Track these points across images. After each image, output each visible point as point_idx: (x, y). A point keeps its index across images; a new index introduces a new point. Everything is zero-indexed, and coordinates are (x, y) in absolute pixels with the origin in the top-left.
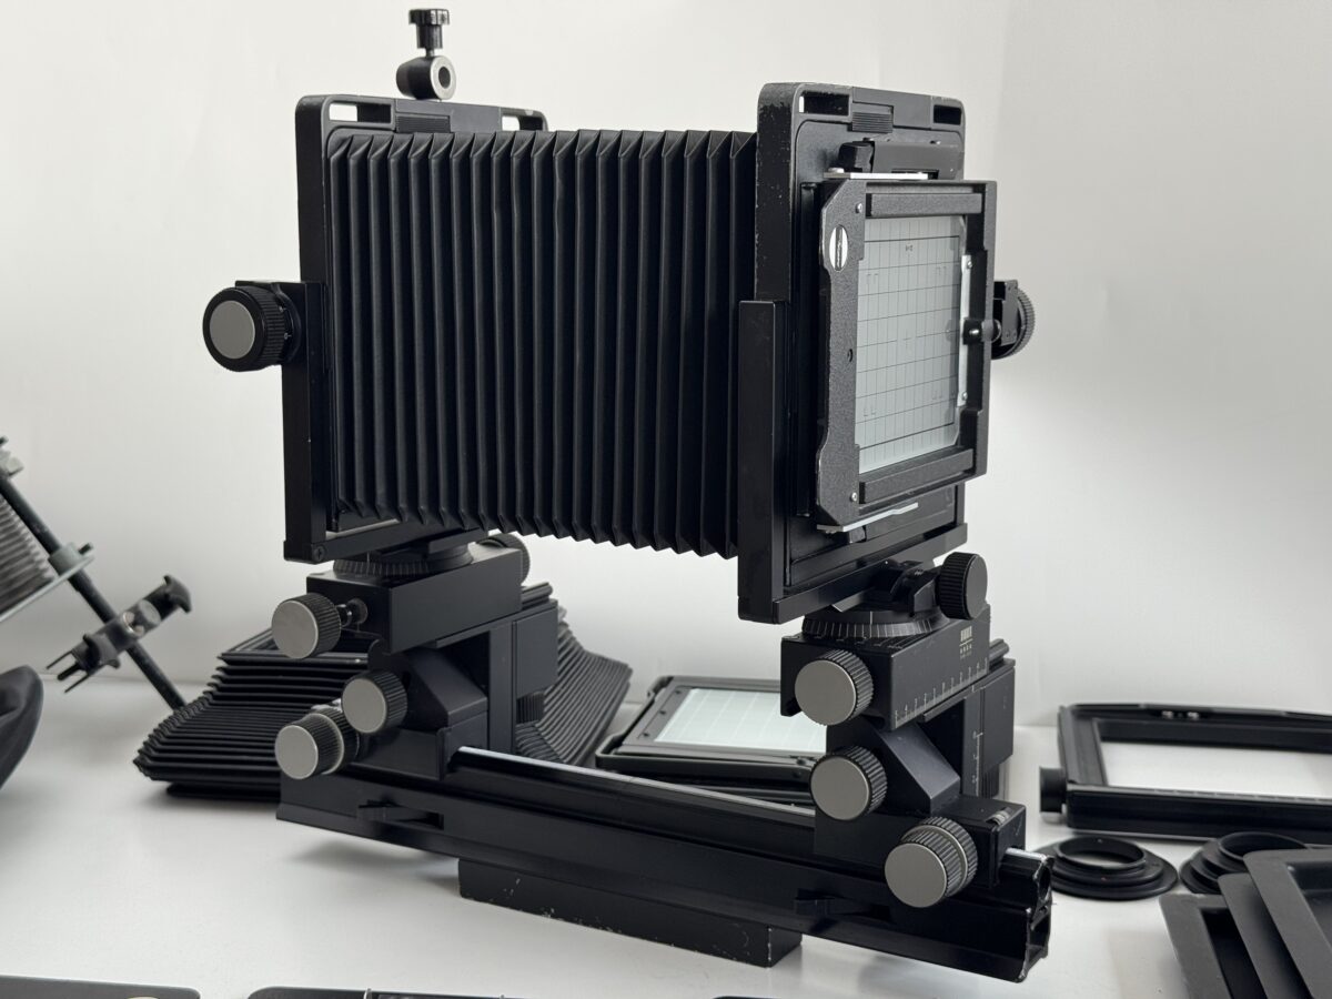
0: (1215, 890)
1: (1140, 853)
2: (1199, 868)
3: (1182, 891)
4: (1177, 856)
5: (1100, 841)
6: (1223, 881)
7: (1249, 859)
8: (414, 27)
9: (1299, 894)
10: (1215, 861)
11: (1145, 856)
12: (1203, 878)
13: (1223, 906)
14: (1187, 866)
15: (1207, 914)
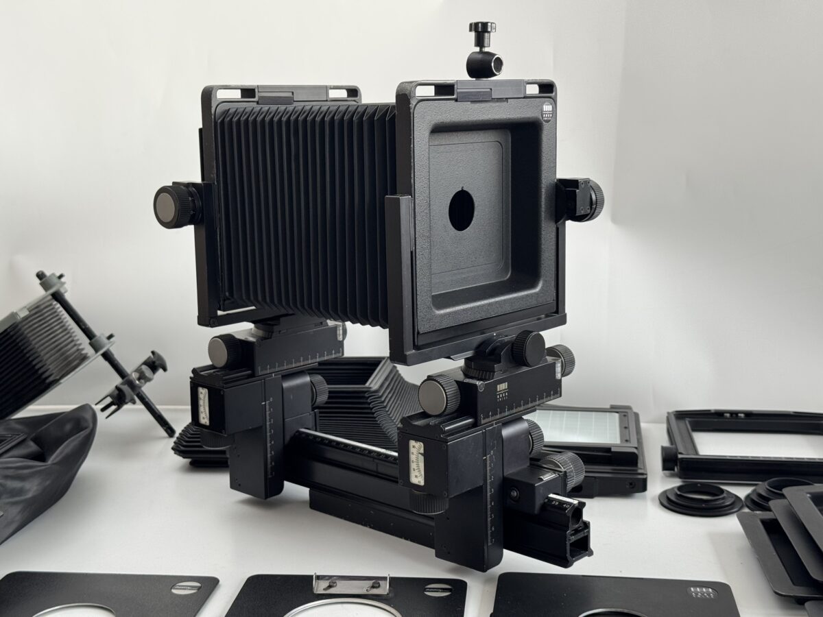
0: (769, 510)
1: (722, 491)
2: (755, 498)
3: (746, 510)
4: (742, 492)
5: (699, 485)
6: (772, 504)
7: (786, 491)
9: (816, 509)
10: (764, 494)
11: (725, 492)
12: (757, 503)
13: (774, 517)
14: (748, 497)
15: (764, 522)
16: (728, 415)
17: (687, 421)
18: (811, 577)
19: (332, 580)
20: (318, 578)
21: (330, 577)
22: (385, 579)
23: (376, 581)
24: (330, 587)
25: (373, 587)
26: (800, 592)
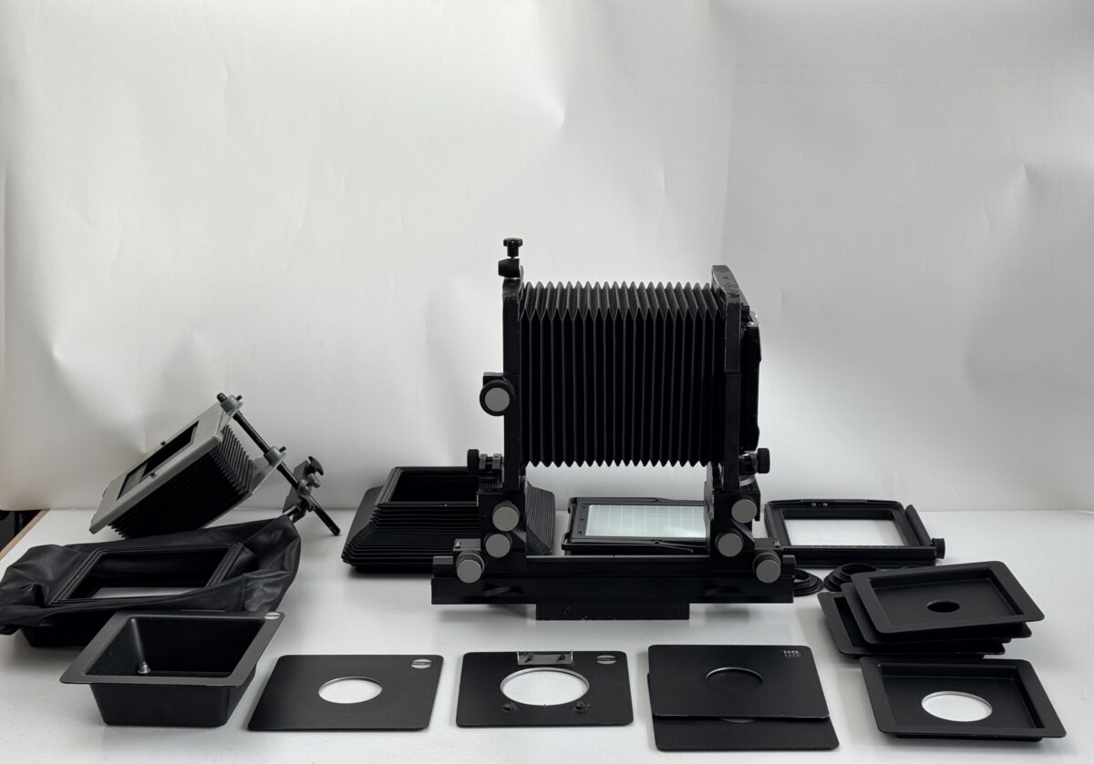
0: (839, 590)
1: (807, 575)
2: (832, 580)
3: (825, 591)
4: (822, 574)
6: (842, 586)
7: (853, 576)
8: (506, 248)
9: (872, 590)
10: (838, 577)
11: (810, 576)
12: (833, 584)
13: (841, 596)
14: (827, 578)
15: (836, 600)
16: (815, 504)
17: (781, 510)
18: (864, 641)
19: (530, 655)
20: (521, 653)
21: (527, 653)
22: (569, 653)
23: (562, 655)
24: (529, 660)
25: (560, 659)
26: (857, 651)
